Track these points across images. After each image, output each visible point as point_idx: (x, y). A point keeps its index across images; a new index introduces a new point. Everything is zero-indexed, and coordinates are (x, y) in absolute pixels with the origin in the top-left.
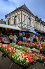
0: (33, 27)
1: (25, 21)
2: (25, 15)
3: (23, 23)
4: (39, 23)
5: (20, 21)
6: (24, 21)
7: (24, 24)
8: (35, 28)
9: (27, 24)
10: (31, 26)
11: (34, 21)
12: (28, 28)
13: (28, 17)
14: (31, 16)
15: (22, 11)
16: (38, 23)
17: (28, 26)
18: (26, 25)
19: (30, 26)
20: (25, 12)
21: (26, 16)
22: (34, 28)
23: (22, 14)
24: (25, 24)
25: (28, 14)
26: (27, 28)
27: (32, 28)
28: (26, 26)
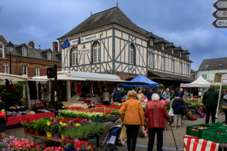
0: (142, 67)
1: (123, 53)
2: (121, 39)
3: (118, 60)
4: (160, 53)
5: (108, 55)
6: (120, 54)
7: (121, 63)
8: (147, 68)
9: (127, 62)
10: (137, 64)
11: (145, 50)
12: (130, 72)
13: (128, 41)
14: (136, 37)
15: (114, 29)
16: (156, 52)
17: (130, 67)
18: (125, 63)
19: (135, 64)
20: (122, 32)
21: (125, 40)
22: (145, 69)
23: (114, 37)
24: (123, 61)
25: (129, 35)
26: (126, 71)
27: (140, 68)
28: (124, 66)
